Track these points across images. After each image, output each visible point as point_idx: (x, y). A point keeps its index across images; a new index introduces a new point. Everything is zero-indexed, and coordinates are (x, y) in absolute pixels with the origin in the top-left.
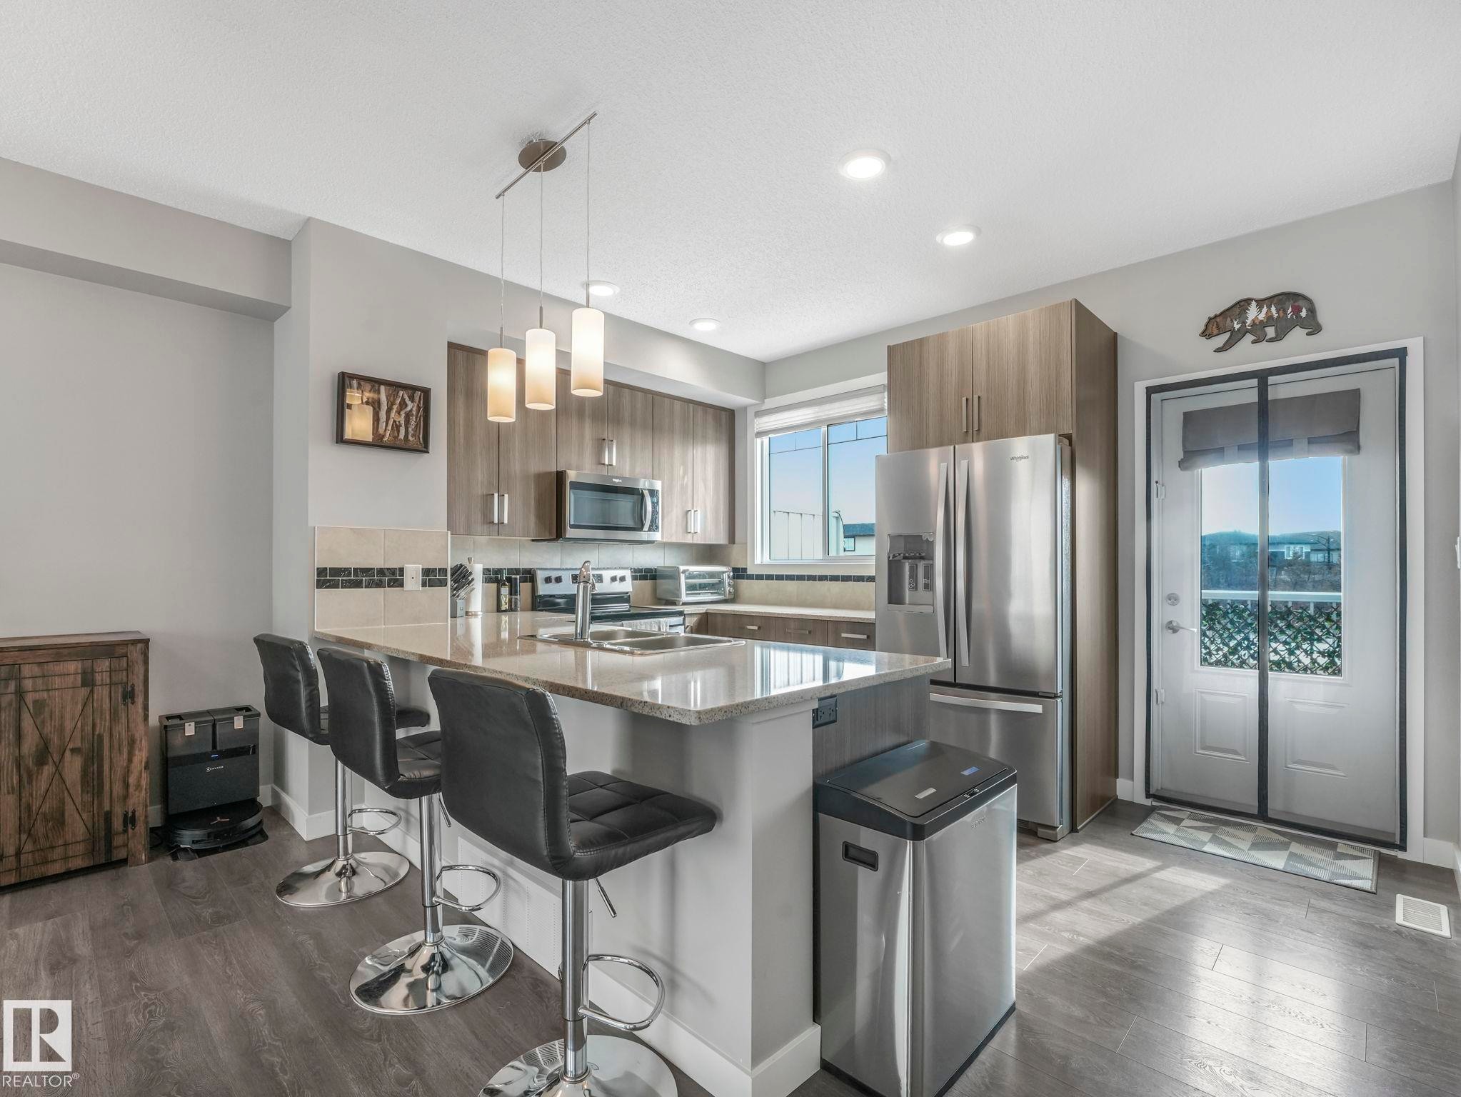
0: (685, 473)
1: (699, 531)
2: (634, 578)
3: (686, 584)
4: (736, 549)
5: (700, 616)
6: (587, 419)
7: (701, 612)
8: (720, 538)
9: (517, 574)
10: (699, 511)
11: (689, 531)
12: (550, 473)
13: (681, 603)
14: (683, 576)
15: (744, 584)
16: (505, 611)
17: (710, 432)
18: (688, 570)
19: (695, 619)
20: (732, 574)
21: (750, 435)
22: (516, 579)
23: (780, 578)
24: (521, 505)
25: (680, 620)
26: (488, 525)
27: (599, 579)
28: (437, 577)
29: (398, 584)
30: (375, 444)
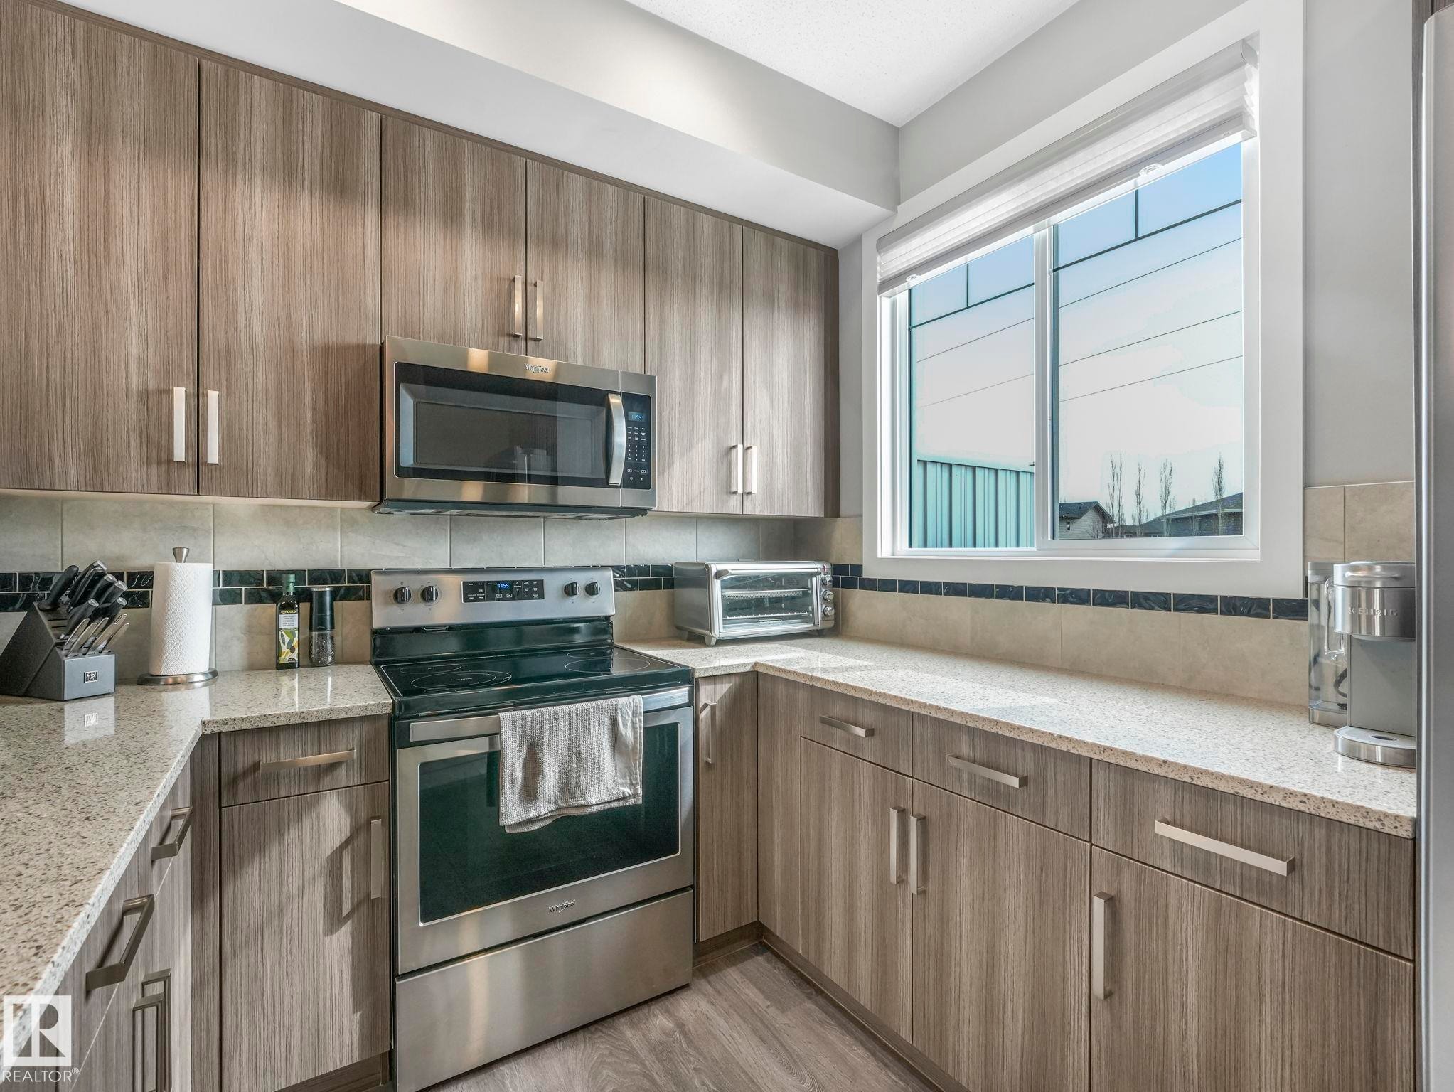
0: (723, 369)
1: (754, 491)
2: (619, 586)
3: (724, 598)
4: (841, 530)
5: (738, 680)
6: (469, 230)
7: (743, 670)
8: (808, 506)
9: (325, 582)
10: (755, 449)
11: (734, 490)
12: (363, 347)
13: (713, 642)
14: (717, 585)
15: (858, 599)
16: (291, 666)
17: (783, 288)
18: (726, 572)
19: (724, 688)
20: (829, 578)
21: (869, 285)
22: (321, 594)
23: (930, 588)
24: (269, 417)
25: (679, 695)
26: (164, 467)
27: (535, 590)
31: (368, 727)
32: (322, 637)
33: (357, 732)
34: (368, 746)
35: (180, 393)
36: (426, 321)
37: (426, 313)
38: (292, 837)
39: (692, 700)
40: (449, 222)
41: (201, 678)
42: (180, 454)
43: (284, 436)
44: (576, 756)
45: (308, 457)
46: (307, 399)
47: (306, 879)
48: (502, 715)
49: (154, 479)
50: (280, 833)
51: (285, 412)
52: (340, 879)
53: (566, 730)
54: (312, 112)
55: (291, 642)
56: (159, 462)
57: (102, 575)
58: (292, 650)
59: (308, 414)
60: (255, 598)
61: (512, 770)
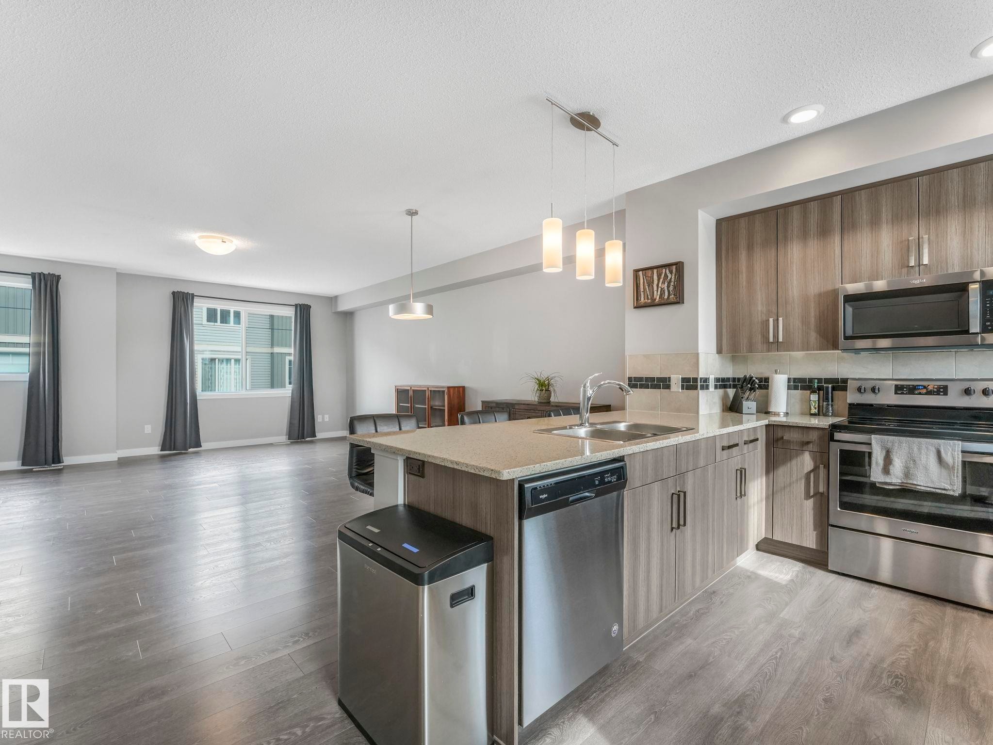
9: (829, 383)
12: (833, 291)
16: (815, 414)
22: (828, 388)
24: (799, 324)
26: (767, 344)
27: (941, 390)
28: (691, 384)
29: (668, 387)
30: (653, 305)
31: (821, 432)
32: (828, 405)
33: (817, 433)
34: (821, 438)
35: (771, 320)
36: (862, 272)
37: (863, 269)
38: (794, 462)
40: (874, 226)
41: (783, 414)
42: (771, 340)
43: (804, 329)
44: (913, 461)
45: (813, 336)
46: (812, 314)
47: (798, 477)
48: (873, 436)
49: (765, 348)
50: (790, 460)
51: (805, 322)
52: (810, 482)
53: (907, 448)
54: (813, 208)
55: (815, 405)
56: (766, 343)
57: (752, 377)
58: (815, 408)
59: (813, 320)
60: (803, 388)
61: (877, 459)
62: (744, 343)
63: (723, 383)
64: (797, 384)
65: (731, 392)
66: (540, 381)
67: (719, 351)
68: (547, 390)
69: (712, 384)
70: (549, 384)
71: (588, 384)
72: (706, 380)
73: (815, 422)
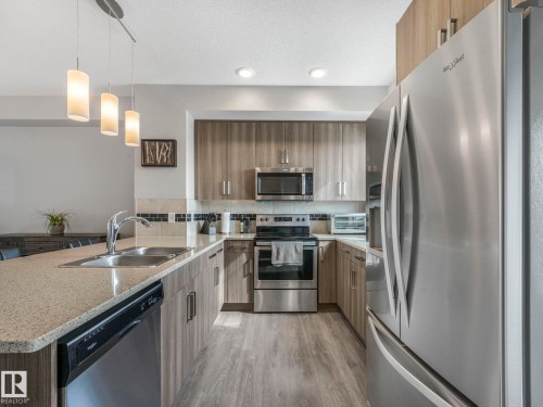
1: (345, 194)
3: (334, 223)
5: (331, 242)
8: (363, 198)
9: (248, 217)
10: (345, 183)
11: (339, 194)
12: (252, 170)
13: (332, 234)
14: (333, 220)
19: (326, 243)
24: (238, 186)
25: (314, 243)
27: (290, 219)
28: (181, 218)
29: (167, 220)
30: (155, 165)
32: (248, 227)
34: (250, 245)
35: (224, 182)
37: (264, 161)
38: (238, 259)
39: (317, 245)
41: (228, 234)
42: (224, 193)
43: (240, 189)
44: (287, 253)
45: (244, 192)
46: (243, 181)
47: (240, 267)
48: (272, 242)
49: (220, 198)
51: (240, 184)
52: (245, 269)
53: (285, 247)
54: (244, 126)
55: (242, 228)
56: (222, 195)
57: (214, 214)
58: (243, 230)
59: (243, 184)
60: (237, 219)
61: (274, 253)
62: (210, 194)
63: (198, 217)
64: (235, 217)
65: (202, 222)
66: (52, 217)
67: (196, 198)
68: (61, 224)
69: (193, 217)
70: (62, 220)
71: (115, 220)
72: (190, 215)
73: (242, 237)
